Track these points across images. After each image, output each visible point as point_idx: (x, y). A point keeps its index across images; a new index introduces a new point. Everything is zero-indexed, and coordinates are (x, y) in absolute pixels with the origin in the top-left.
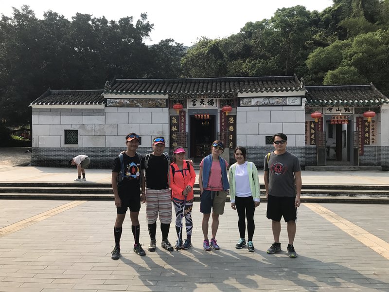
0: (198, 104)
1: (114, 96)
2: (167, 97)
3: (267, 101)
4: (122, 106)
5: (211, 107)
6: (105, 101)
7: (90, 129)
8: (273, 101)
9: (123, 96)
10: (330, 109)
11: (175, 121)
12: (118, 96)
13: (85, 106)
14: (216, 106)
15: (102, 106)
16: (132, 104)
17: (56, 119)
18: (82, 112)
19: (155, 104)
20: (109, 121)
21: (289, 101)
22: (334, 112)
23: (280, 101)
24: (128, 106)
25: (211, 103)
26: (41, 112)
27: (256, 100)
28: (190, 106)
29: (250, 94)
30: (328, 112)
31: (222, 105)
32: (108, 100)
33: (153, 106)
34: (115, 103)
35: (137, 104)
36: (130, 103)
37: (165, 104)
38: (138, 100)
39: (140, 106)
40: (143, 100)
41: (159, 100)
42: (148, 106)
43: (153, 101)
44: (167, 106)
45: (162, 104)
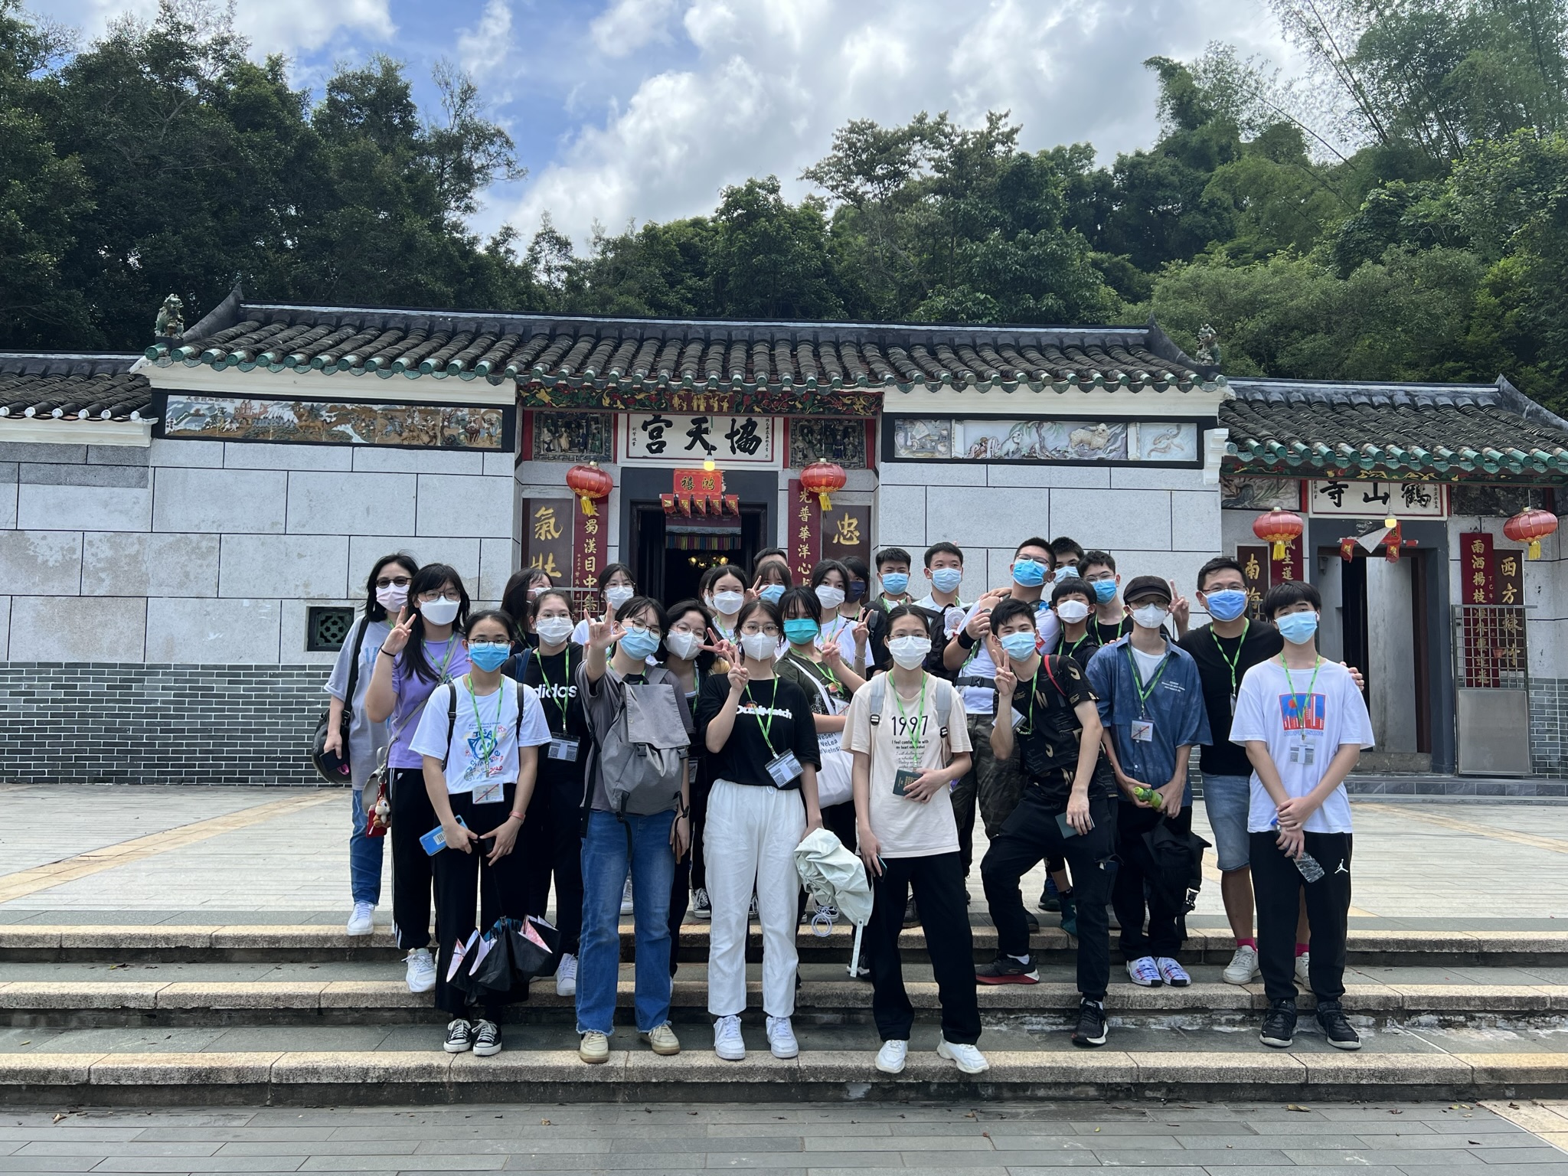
7: (54, 558)
23: (1099, 439)
31: (800, 455)
32: (171, 398)
33: (426, 439)
34: (214, 417)
35: (340, 428)
36: (300, 417)
37: (498, 431)
38: (348, 406)
39: (354, 441)
40: (375, 407)
41: (466, 411)
42: (397, 440)
43: (431, 413)
44: (506, 447)
45: (478, 431)
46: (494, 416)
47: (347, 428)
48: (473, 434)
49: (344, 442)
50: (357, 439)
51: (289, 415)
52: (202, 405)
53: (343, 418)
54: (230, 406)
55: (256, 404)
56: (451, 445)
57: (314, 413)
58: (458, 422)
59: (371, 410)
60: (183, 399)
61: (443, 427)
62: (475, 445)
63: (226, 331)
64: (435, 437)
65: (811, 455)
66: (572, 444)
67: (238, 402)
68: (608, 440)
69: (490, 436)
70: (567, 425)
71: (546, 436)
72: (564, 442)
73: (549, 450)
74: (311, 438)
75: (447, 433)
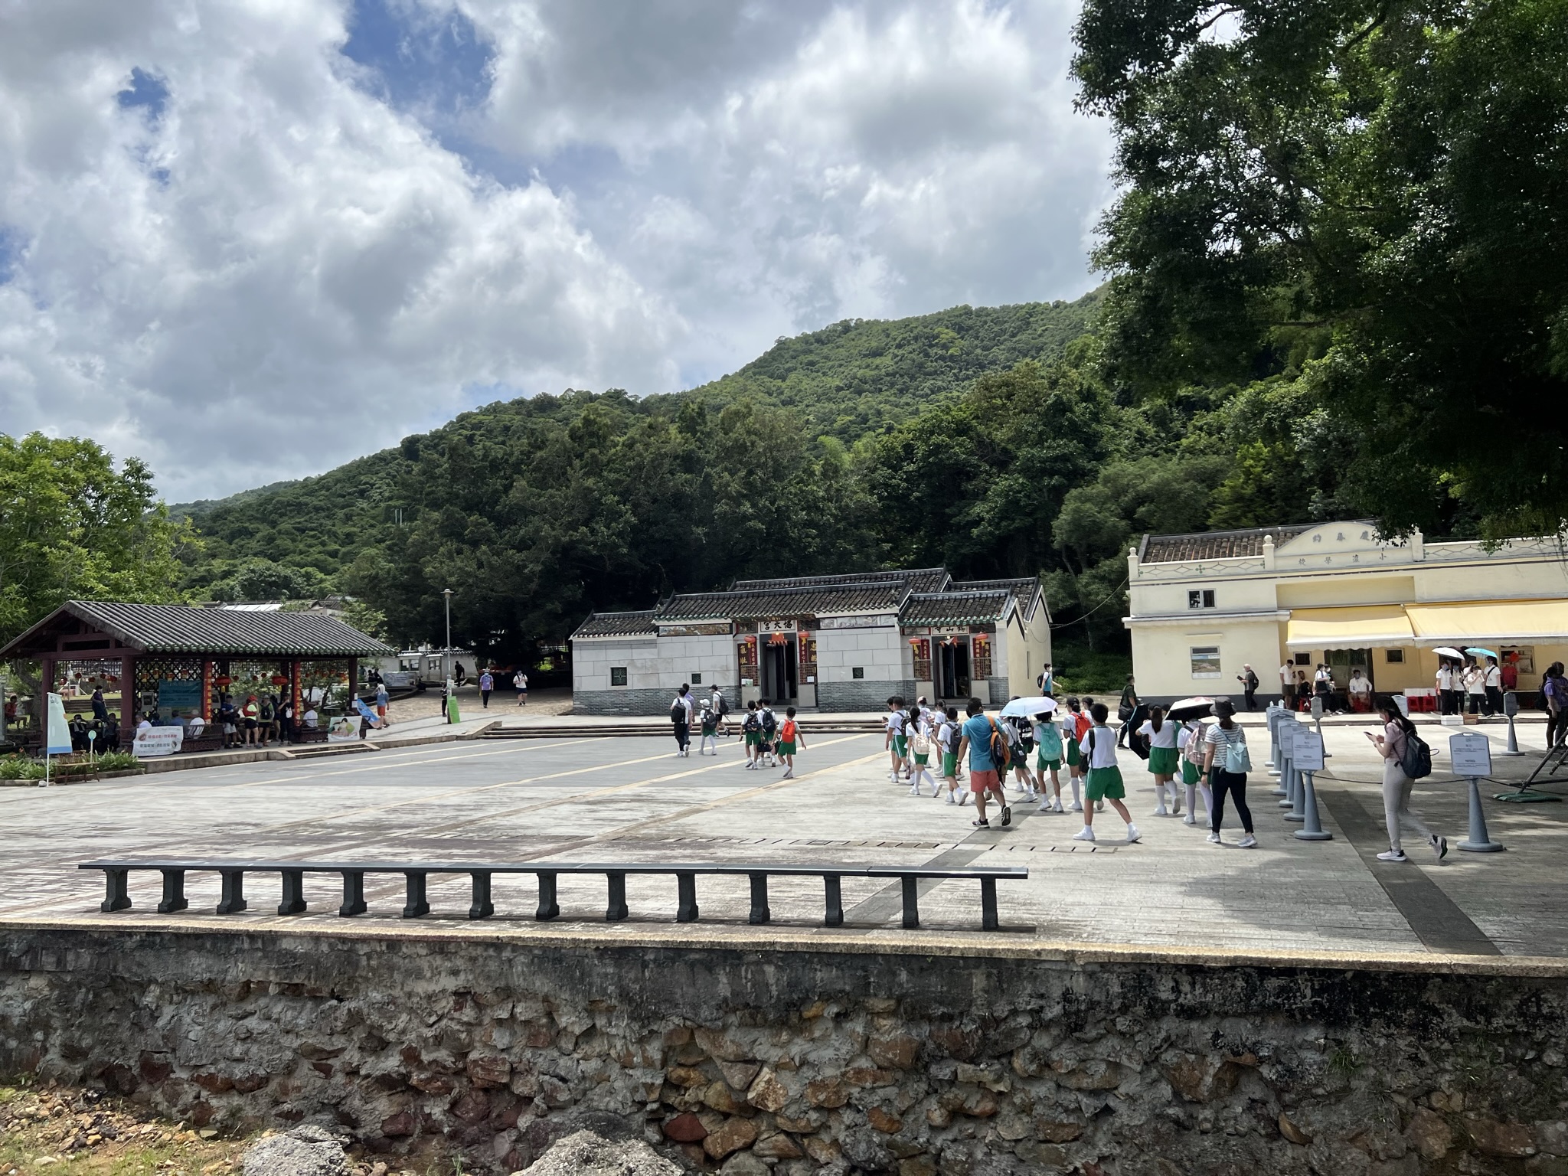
0: (772, 625)
1: (666, 623)
2: (729, 621)
3: (853, 621)
4: (677, 634)
5: (789, 631)
6: (656, 629)
8: (861, 621)
9: (677, 623)
10: (939, 629)
11: (743, 651)
12: (672, 623)
13: (632, 637)
14: (794, 628)
15: (654, 635)
16: (689, 632)
17: (601, 655)
18: (630, 645)
19: (717, 631)
20: (664, 655)
21: (880, 621)
22: (944, 631)
24: (684, 634)
25: (789, 625)
26: (583, 646)
27: (840, 620)
28: (762, 629)
29: (828, 614)
30: (935, 632)
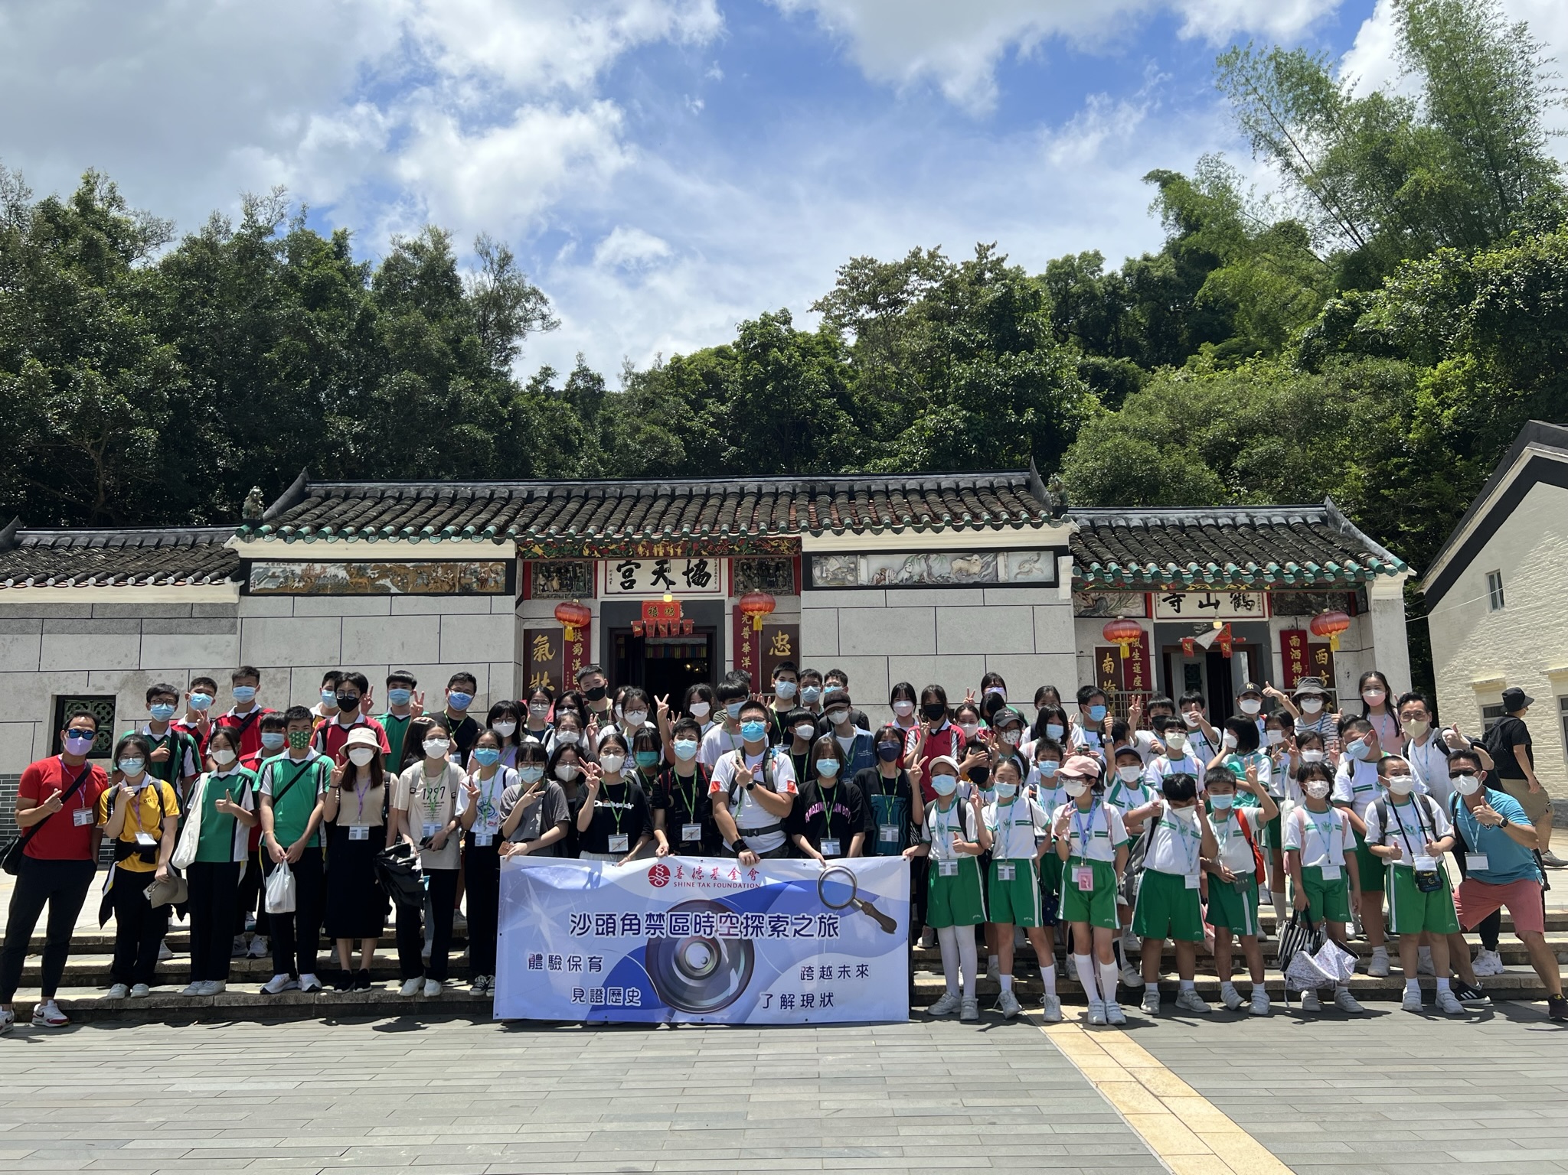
0: (643, 576)
4: (315, 590)
11: (543, 654)
19: (460, 582)
25: (698, 575)
28: (609, 589)
31: (741, 586)
32: (254, 565)
33: (447, 588)
34: (286, 578)
35: (381, 582)
36: (351, 576)
37: (502, 579)
38: (387, 565)
39: (392, 591)
40: (408, 565)
41: (478, 564)
42: (426, 590)
43: (450, 568)
44: (509, 590)
45: (487, 580)
46: (500, 567)
47: (387, 582)
48: (483, 582)
49: (384, 592)
50: (394, 590)
51: (342, 574)
52: (277, 569)
53: (384, 574)
54: (298, 569)
55: (318, 566)
56: (467, 591)
57: (361, 572)
58: (471, 574)
59: (405, 567)
60: (263, 565)
61: (460, 578)
62: (484, 591)
63: (295, 508)
64: (454, 585)
65: (751, 586)
66: (561, 585)
67: (304, 565)
68: (590, 581)
69: (496, 582)
70: (558, 571)
71: (541, 580)
72: (555, 584)
73: (543, 590)
74: (359, 591)
75: (463, 581)
